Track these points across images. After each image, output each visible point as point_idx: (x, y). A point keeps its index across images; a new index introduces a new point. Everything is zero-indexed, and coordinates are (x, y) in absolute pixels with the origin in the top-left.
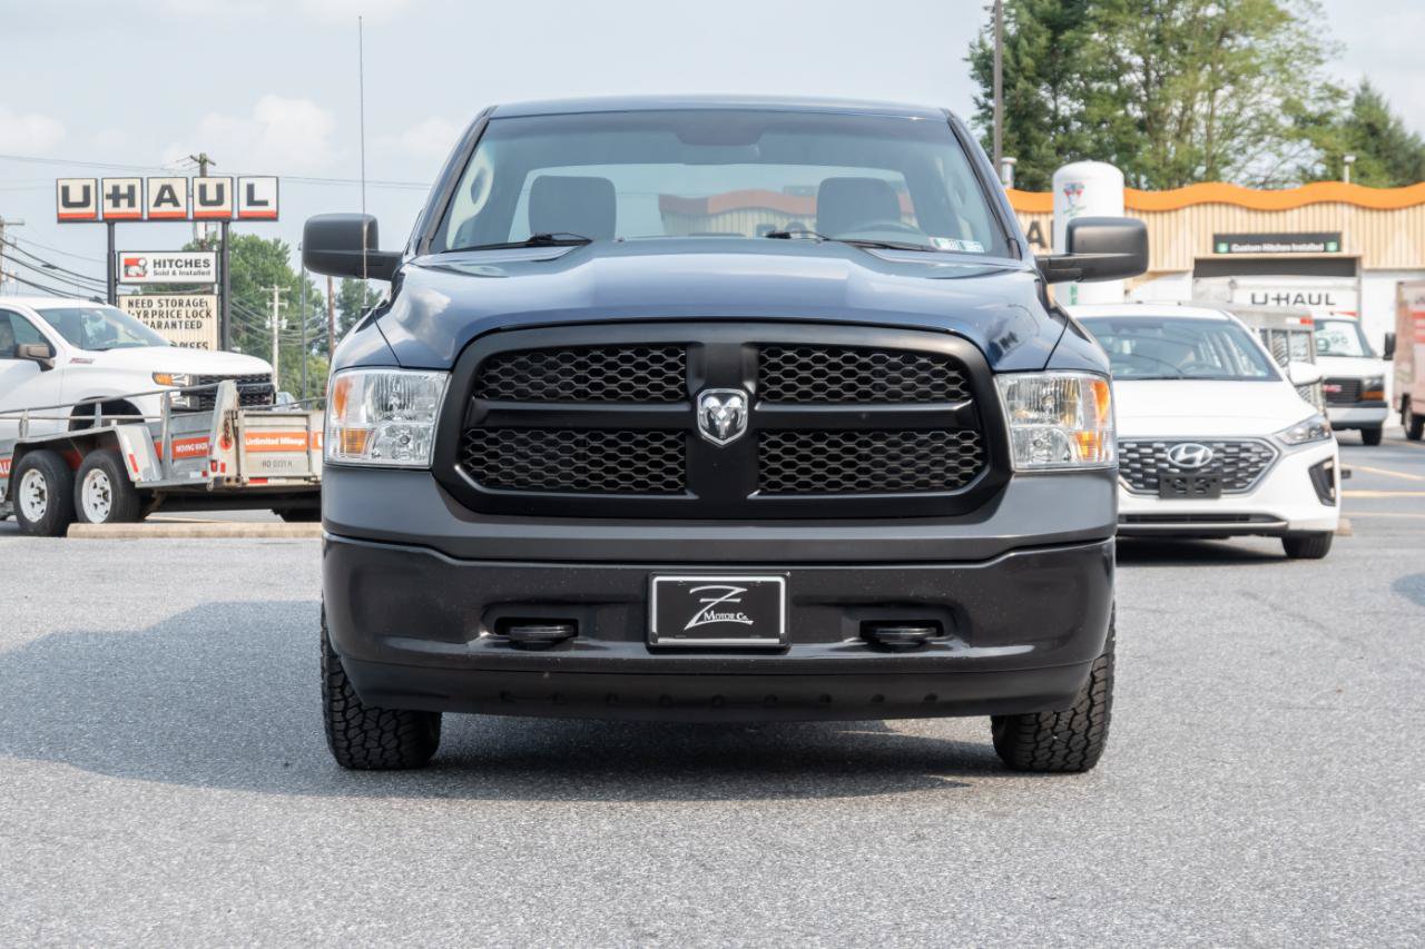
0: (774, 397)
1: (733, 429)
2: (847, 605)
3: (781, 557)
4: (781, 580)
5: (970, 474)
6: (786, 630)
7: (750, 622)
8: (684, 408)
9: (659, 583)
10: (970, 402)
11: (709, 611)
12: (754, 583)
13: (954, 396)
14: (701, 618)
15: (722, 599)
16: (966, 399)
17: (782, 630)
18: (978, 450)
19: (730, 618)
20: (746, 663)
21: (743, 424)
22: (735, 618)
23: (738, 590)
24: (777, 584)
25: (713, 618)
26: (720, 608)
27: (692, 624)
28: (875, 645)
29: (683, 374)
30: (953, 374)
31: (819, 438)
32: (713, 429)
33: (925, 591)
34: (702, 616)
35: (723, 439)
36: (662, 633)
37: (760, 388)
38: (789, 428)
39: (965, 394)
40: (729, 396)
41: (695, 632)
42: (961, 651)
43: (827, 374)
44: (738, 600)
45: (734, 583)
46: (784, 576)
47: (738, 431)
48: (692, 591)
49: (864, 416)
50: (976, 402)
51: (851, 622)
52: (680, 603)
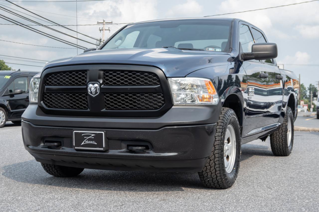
0: (107, 83)
1: (96, 93)
2: (123, 140)
3: (103, 126)
4: (103, 133)
5: (161, 105)
6: (105, 146)
7: (96, 144)
8: (85, 87)
9: (75, 132)
10: (159, 86)
11: (86, 140)
12: (97, 133)
13: (156, 84)
14: (85, 142)
15: (90, 137)
16: (159, 85)
17: (104, 146)
18: (163, 99)
19: (91, 142)
20: (96, 155)
21: (98, 91)
22: (93, 142)
23: (93, 135)
24: (102, 133)
25: (87, 142)
26: (89, 140)
27: (83, 144)
28: (131, 151)
29: (86, 78)
30: (155, 78)
31: (119, 95)
32: (91, 93)
33: (141, 137)
34: (85, 141)
35: (94, 95)
36: (76, 146)
37: (104, 82)
38: (111, 92)
39: (158, 83)
40: (95, 83)
41: (83, 146)
42: (152, 154)
43: (120, 78)
44: (93, 138)
45: (92, 133)
46: (104, 132)
47: (97, 93)
48: (82, 135)
49: (129, 89)
50: (161, 86)
51: (124, 145)
52: (80, 138)
